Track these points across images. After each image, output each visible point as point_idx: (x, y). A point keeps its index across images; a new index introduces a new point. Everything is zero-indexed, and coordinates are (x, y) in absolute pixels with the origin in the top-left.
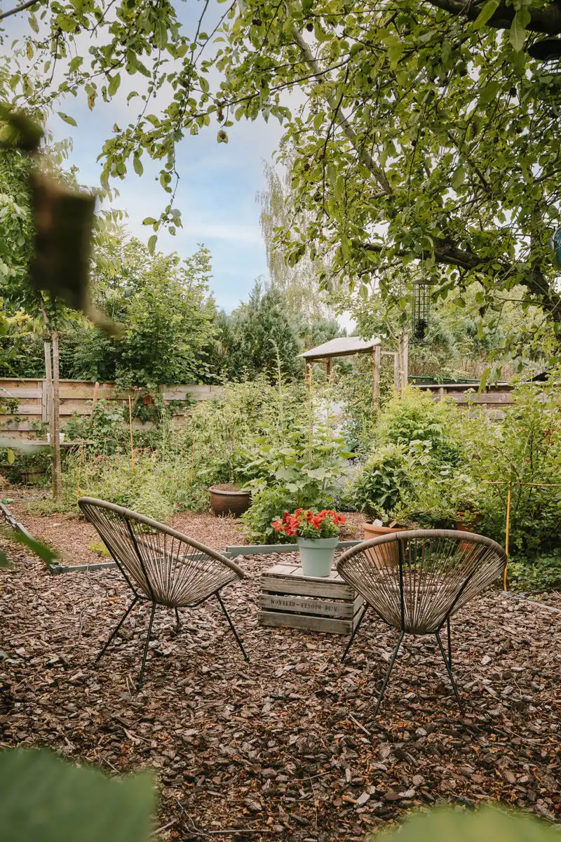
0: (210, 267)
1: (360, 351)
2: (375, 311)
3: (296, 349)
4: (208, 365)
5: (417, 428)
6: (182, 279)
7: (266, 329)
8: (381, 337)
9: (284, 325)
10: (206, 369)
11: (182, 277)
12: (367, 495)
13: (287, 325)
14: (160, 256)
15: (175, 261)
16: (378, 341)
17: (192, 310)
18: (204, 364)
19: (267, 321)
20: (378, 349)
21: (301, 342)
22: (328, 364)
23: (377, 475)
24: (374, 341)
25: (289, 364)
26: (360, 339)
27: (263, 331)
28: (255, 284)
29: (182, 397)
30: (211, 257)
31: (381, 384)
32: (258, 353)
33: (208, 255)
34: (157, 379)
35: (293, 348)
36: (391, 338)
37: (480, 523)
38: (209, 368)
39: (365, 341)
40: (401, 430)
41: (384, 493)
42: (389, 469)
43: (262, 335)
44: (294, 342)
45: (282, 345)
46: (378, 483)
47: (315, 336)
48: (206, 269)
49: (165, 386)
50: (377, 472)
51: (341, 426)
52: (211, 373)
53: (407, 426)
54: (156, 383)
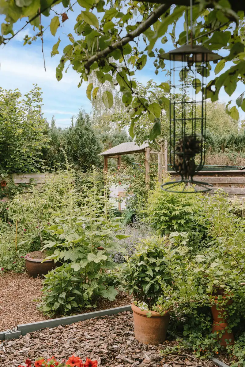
0: (42, 99)
1: (137, 151)
2: (145, 125)
3: (99, 150)
4: (43, 161)
5: (174, 210)
6: (24, 106)
7: (81, 138)
8: (149, 143)
9: (91, 135)
10: (42, 163)
11: (23, 105)
12: (134, 282)
13: (93, 135)
14: (10, 92)
15: (17, 95)
16: (147, 145)
17: (30, 126)
18: (41, 160)
19: (81, 133)
20: (148, 150)
21: (102, 145)
22: (119, 159)
23: (142, 265)
24: (145, 145)
25: (95, 159)
26: (135, 144)
27: (78, 138)
28: (79, 111)
29: (26, 181)
30: (42, 93)
31: (151, 173)
32: (76, 152)
33: (40, 91)
34: (8, 171)
35: (97, 149)
36: (156, 143)
37: (231, 307)
38: (44, 162)
39: (139, 145)
40: (163, 211)
41: (147, 283)
42: (152, 260)
43: (78, 141)
44: (98, 145)
45: (91, 147)
46: (144, 271)
47: (112, 141)
48: (39, 100)
49: (15, 174)
50: (142, 263)
51: (125, 200)
52: (45, 166)
53: (168, 208)
54: (8, 173)
